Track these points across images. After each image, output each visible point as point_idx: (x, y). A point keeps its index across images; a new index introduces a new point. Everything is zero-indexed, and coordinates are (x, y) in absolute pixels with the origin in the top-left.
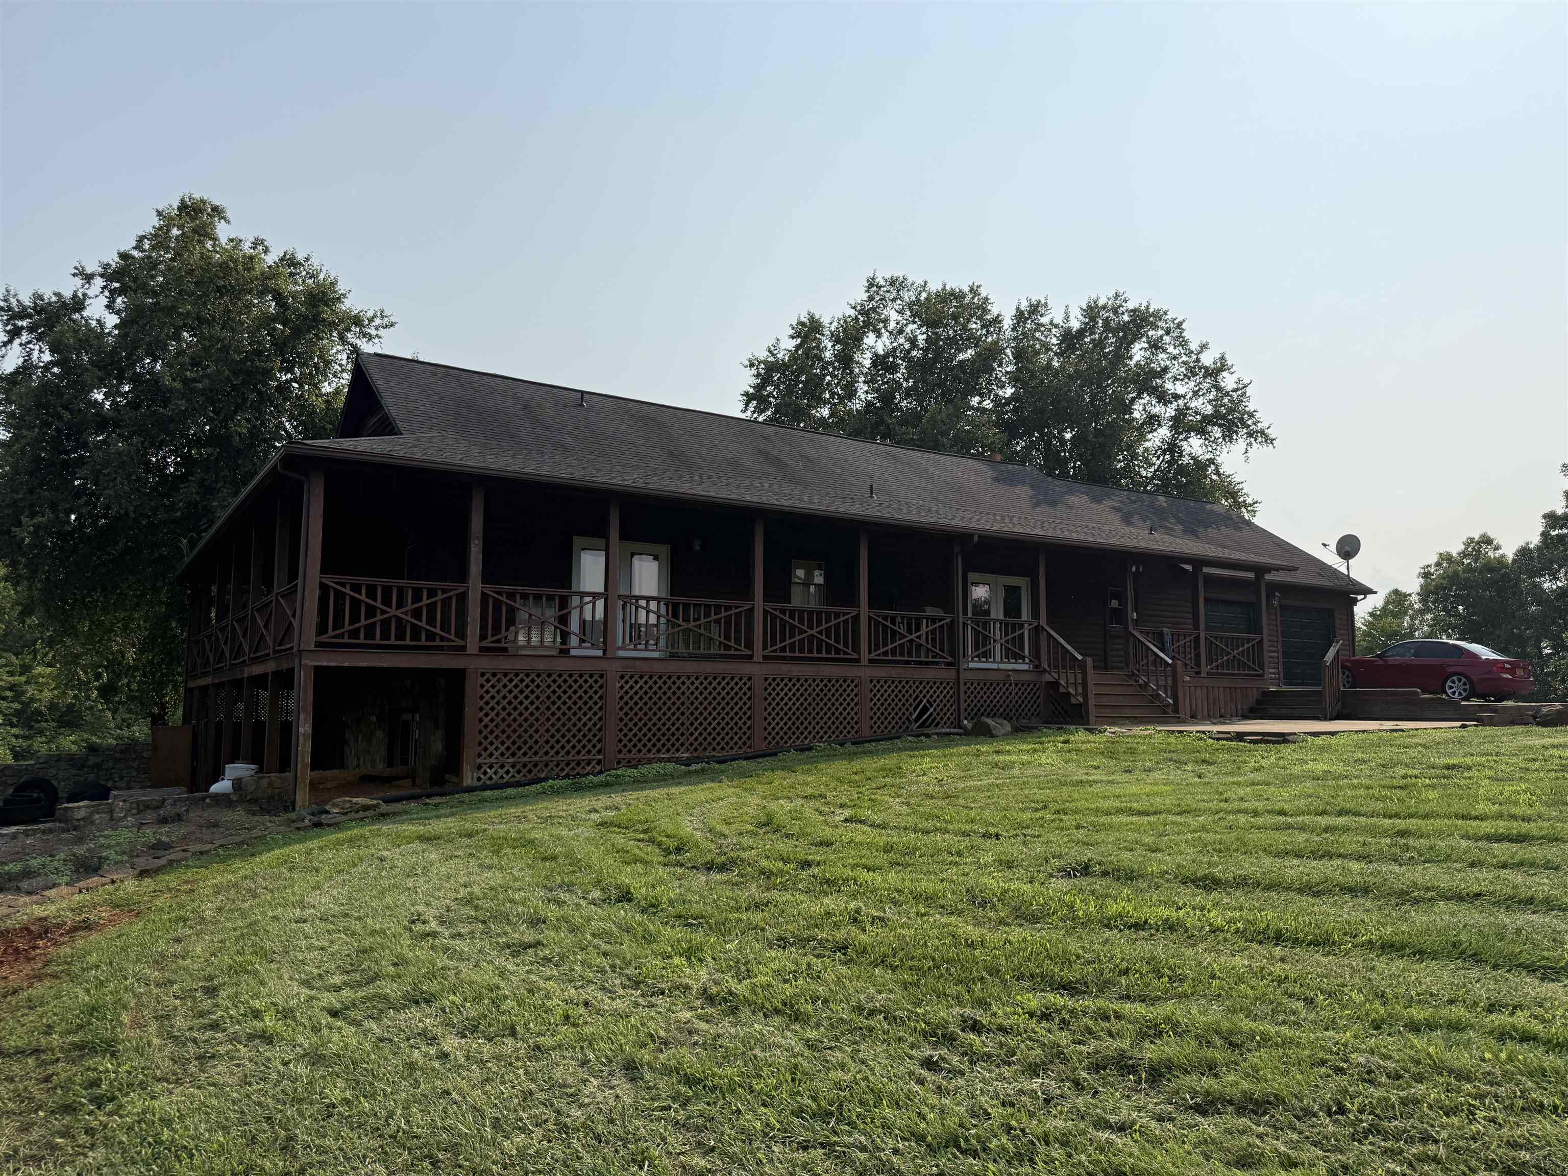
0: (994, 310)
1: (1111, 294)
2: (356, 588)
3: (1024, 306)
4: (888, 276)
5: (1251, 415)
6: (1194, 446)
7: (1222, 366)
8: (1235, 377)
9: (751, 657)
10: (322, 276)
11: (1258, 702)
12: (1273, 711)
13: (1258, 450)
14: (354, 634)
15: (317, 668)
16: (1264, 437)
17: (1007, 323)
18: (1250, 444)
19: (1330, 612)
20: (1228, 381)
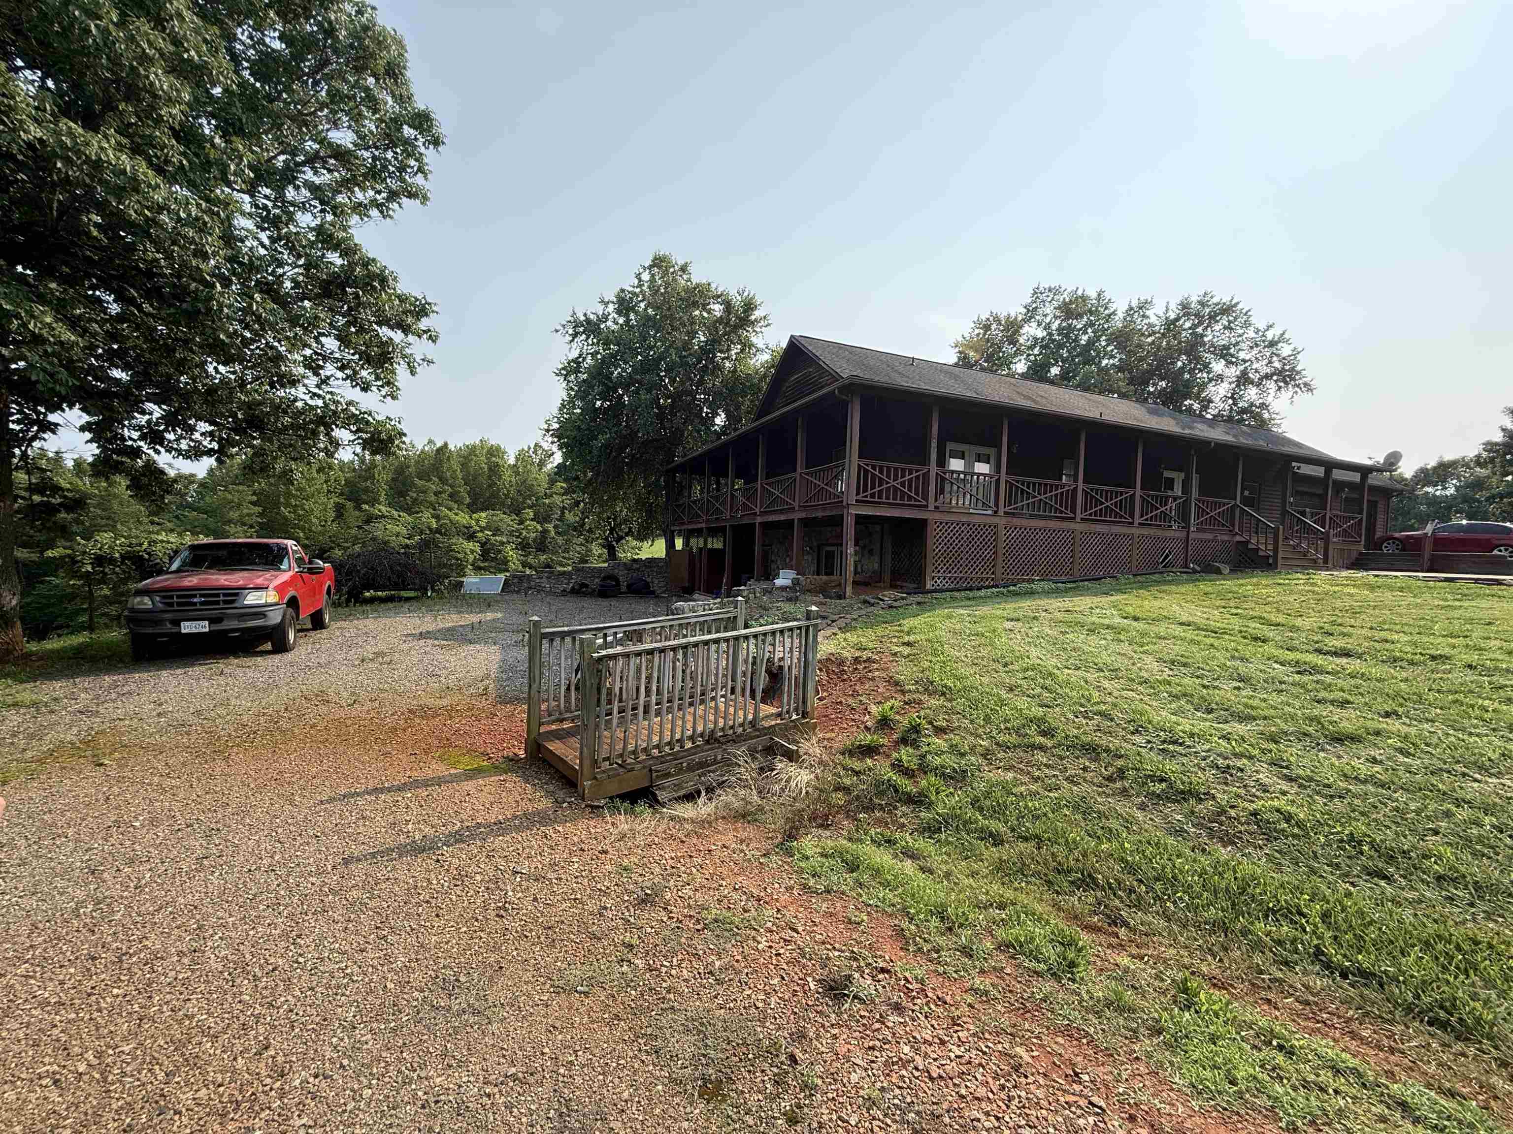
0: (1112, 307)
1: (1202, 293)
2: (874, 467)
3: (1134, 304)
4: (1047, 286)
5: (1298, 373)
6: (1251, 394)
7: (1282, 338)
8: (1292, 347)
9: (1074, 518)
10: (746, 294)
11: (1357, 559)
12: (1373, 565)
13: (1303, 397)
14: (873, 495)
15: (857, 516)
16: (1308, 387)
17: (1120, 315)
18: (1296, 392)
19: (1376, 502)
20: (1286, 350)
